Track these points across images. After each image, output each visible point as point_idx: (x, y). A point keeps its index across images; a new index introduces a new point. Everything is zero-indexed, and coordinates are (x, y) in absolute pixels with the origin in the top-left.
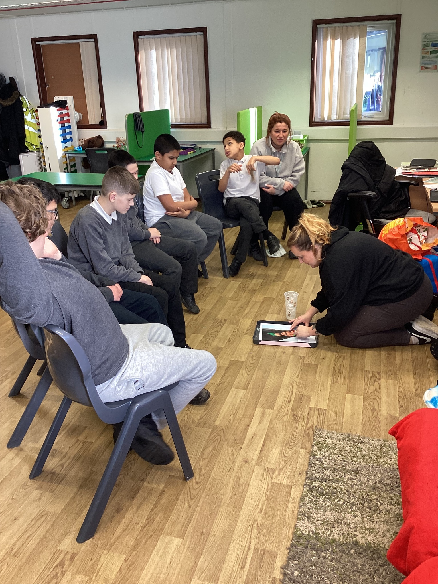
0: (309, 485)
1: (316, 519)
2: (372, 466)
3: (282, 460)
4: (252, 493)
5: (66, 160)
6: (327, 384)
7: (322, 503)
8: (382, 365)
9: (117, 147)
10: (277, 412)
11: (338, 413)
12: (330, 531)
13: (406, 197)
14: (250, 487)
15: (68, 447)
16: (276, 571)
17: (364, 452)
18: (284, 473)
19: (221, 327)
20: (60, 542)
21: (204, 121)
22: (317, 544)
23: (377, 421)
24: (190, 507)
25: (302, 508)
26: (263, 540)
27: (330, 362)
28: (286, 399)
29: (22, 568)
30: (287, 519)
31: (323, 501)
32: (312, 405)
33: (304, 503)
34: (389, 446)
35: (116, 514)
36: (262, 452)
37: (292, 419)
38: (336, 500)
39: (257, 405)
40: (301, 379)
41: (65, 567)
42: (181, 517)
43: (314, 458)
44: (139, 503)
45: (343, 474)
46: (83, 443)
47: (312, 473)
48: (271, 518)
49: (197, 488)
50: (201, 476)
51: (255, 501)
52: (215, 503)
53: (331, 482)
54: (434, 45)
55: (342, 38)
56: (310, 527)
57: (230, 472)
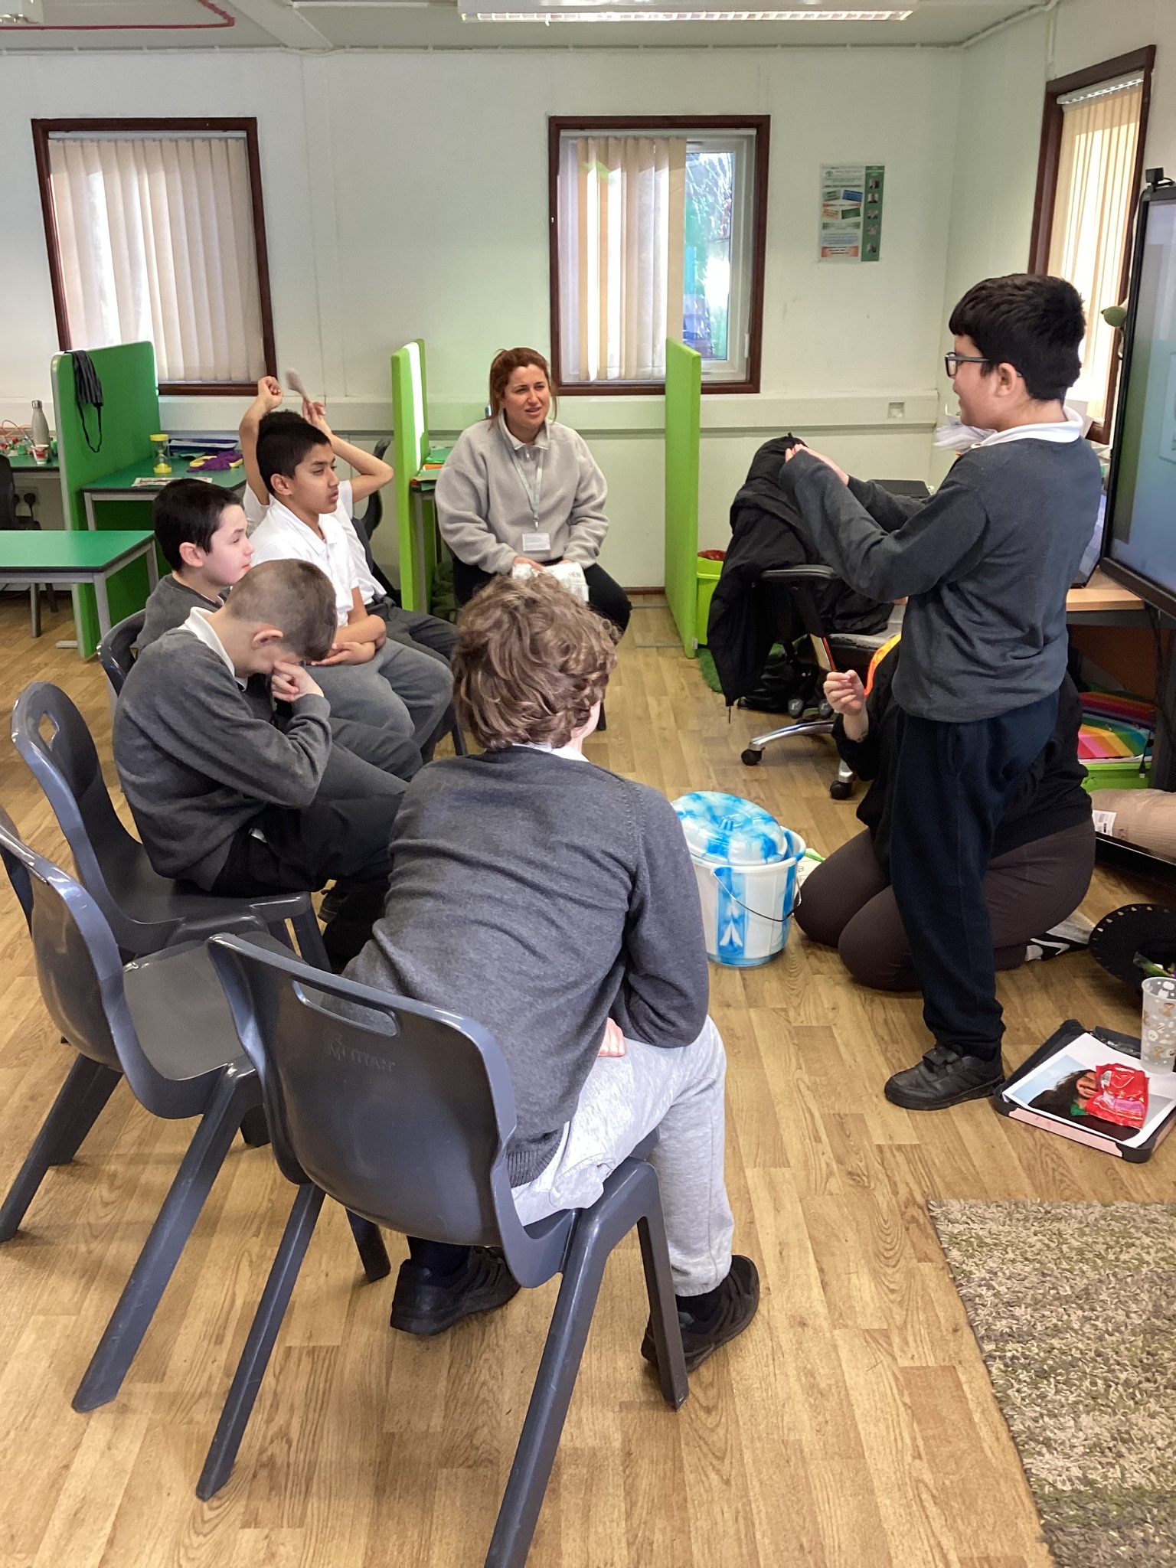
0: (1000, 1357)
1: (1067, 1442)
2: (1115, 1275)
3: (892, 1302)
4: (867, 1406)
7: (1058, 1397)
10: (803, 1173)
11: (952, 1149)
12: (1117, 1467)
14: (851, 1392)
17: (1076, 1244)
18: (914, 1334)
22: (1110, 1511)
23: (1055, 1157)
24: (727, 1482)
25: (1018, 1422)
26: (969, 1531)
27: (857, 1016)
28: (806, 1134)
30: (994, 1461)
31: (1057, 1392)
32: (879, 1139)
33: (1014, 1407)
36: (828, 1288)
37: (853, 1187)
38: (1087, 1383)
39: (741, 1161)
40: (810, 1071)
42: (719, 1518)
43: (968, 1281)
44: (580, 1502)
45: (1061, 1310)
46: (308, 1353)
47: (987, 1323)
48: (954, 1466)
49: (717, 1426)
50: (705, 1388)
51: (887, 1428)
52: (789, 1455)
53: (1045, 1338)
54: (849, 196)
55: (626, 167)
56: (1068, 1469)
57: (777, 1362)
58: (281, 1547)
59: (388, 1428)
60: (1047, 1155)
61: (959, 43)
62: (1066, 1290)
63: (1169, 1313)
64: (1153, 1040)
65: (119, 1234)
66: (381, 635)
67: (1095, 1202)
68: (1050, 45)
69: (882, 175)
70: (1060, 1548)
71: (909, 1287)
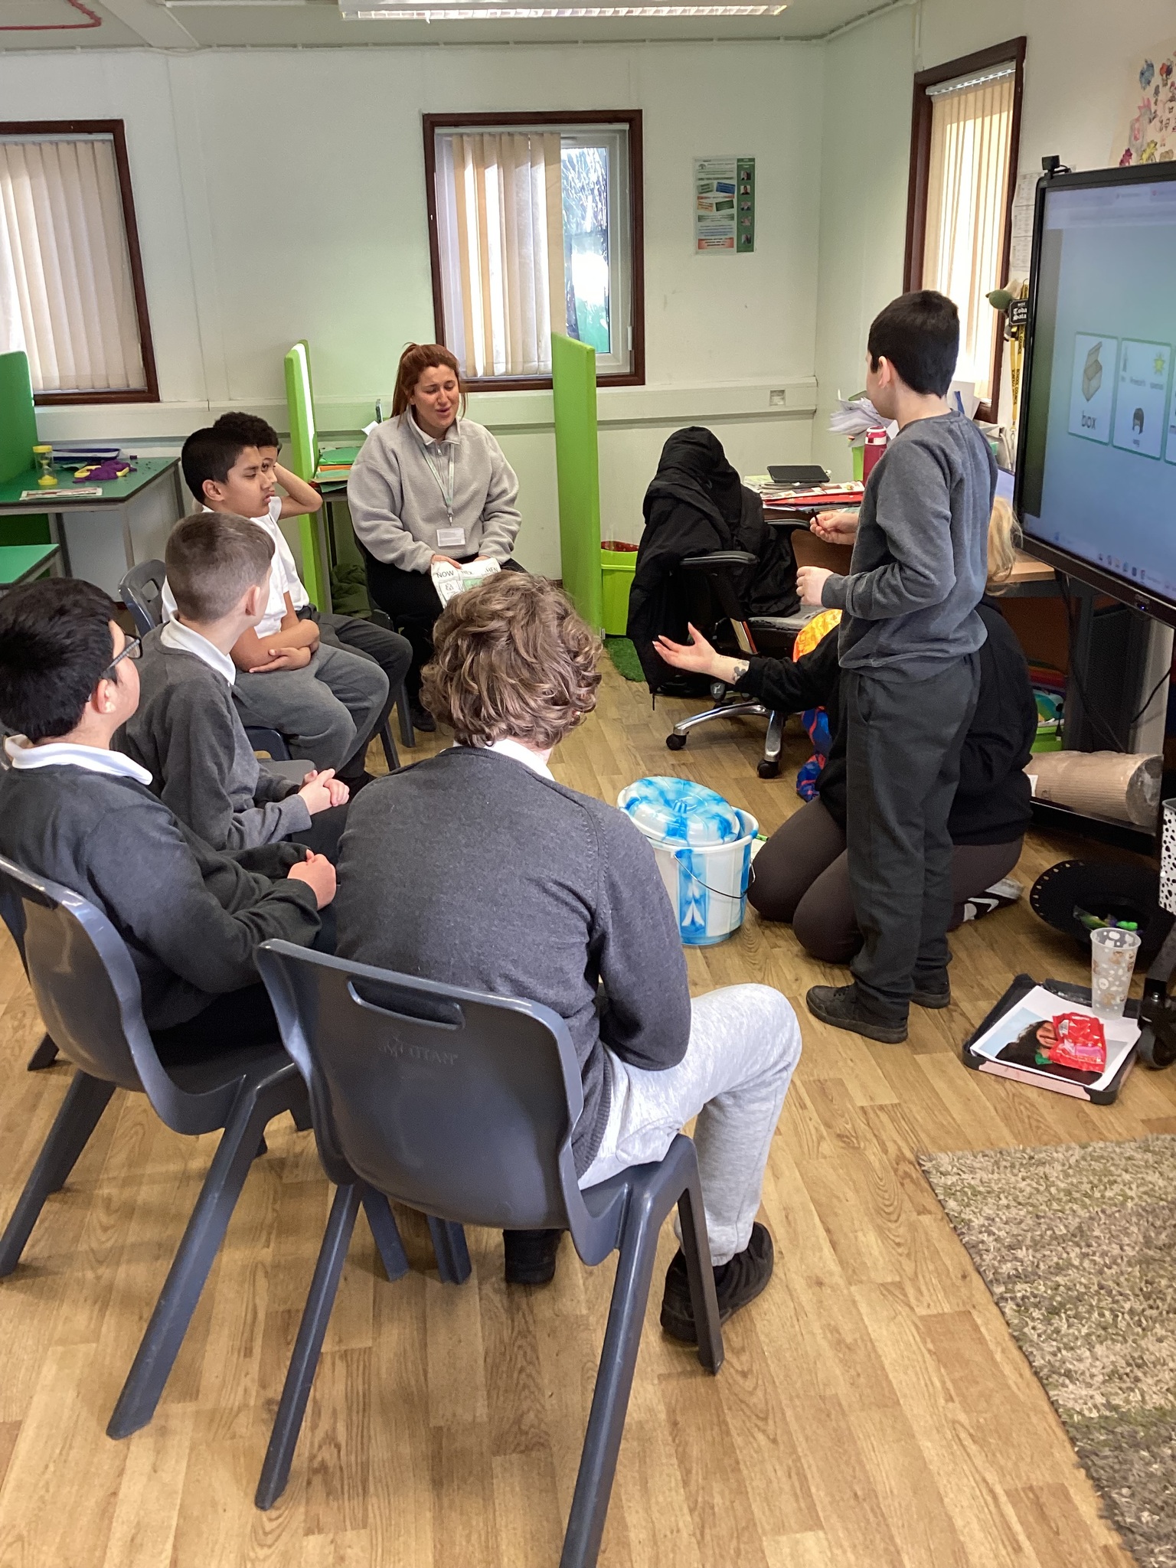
0: (1012, 1299)
1: (1087, 1374)
4: (894, 1356)
7: (1071, 1331)
11: (930, 1104)
12: (1137, 1391)
14: (876, 1344)
16: (1096, 1528)
17: (1062, 1185)
18: (926, 1284)
21: (137, 382)
22: (1136, 1432)
24: (774, 1441)
25: (1038, 1357)
26: (1010, 1465)
30: (1021, 1396)
31: (1069, 1326)
32: (861, 1101)
36: (839, 1248)
37: (844, 1148)
38: (1096, 1315)
42: (773, 1478)
43: (969, 1229)
44: (636, 1475)
45: (1060, 1249)
46: (341, 1357)
47: (994, 1267)
48: (985, 1404)
49: (755, 1388)
50: (738, 1352)
51: (917, 1374)
52: (827, 1409)
53: (1050, 1276)
54: (723, 188)
55: (502, 164)
56: (1092, 1397)
57: (801, 1322)
58: (349, 1550)
59: (433, 1423)
60: (1020, 1104)
61: (822, 36)
62: (1061, 1230)
63: (1160, 1243)
64: (1104, 988)
65: (125, 1257)
66: (316, 640)
67: (1073, 1145)
68: (917, 37)
69: (753, 166)
70: (1096, 1471)
71: (914, 1240)
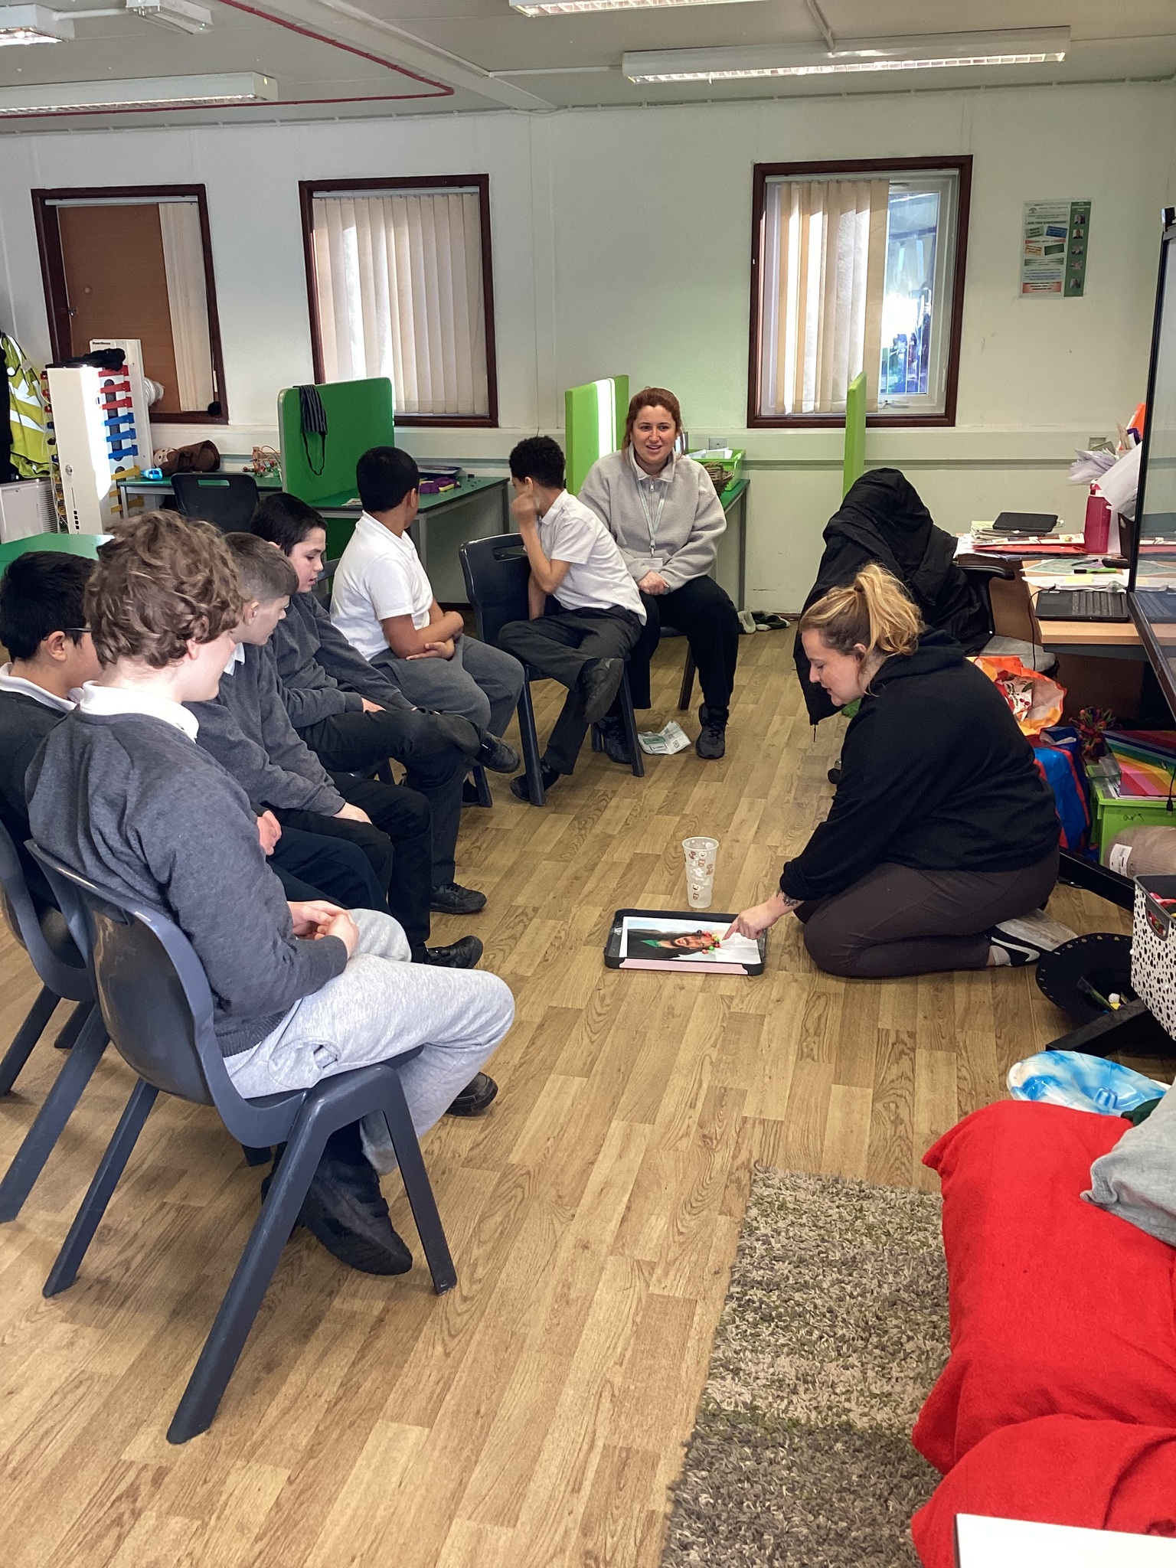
0: (739, 1299)
1: (754, 1374)
2: (890, 1251)
3: (675, 1242)
4: (600, 1319)
5: (120, 502)
6: (787, 1060)
7: (770, 1338)
8: (920, 1015)
9: (253, 471)
10: (663, 1130)
11: (811, 1128)
12: (786, 1401)
13: (983, 606)
14: (593, 1305)
15: (141, 1219)
16: (657, 1496)
18: (678, 1270)
19: (526, 927)
20: (125, 1442)
21: (482, 409)
22: (756, 1432)
23: (905, 1148)
24: (447, 1355)
26: (626, 1427)
27: (796, 1010)
28: (685, 1101)
29: (34, 1504)
31: (772, 1334)
32: (749, 1111)
34: (932, 1206)
35: (263, 1375)
36: (626, 1224)
37: (699, 1146)
39: (613, 1114)
40: (722, 1049)
41: (140, 1499)
43: (751, 1235)
45: (820, 1271)
46: (177, 1209)
48: (646, 1376)
49: (465, 1312)
51: (608, 1337)
52: (510, 1344)
53: (790, 1290)
54: (1052, 232)
55: (827, 211)
56: (739, 1394)
57: (545, 1273)
61: (1170, 77)
62: (835, 1256)
63: (921, 1289)
66: (456, 631)
69: (1088, 210)
70: (691, 1451)
71: (698, 1233)
